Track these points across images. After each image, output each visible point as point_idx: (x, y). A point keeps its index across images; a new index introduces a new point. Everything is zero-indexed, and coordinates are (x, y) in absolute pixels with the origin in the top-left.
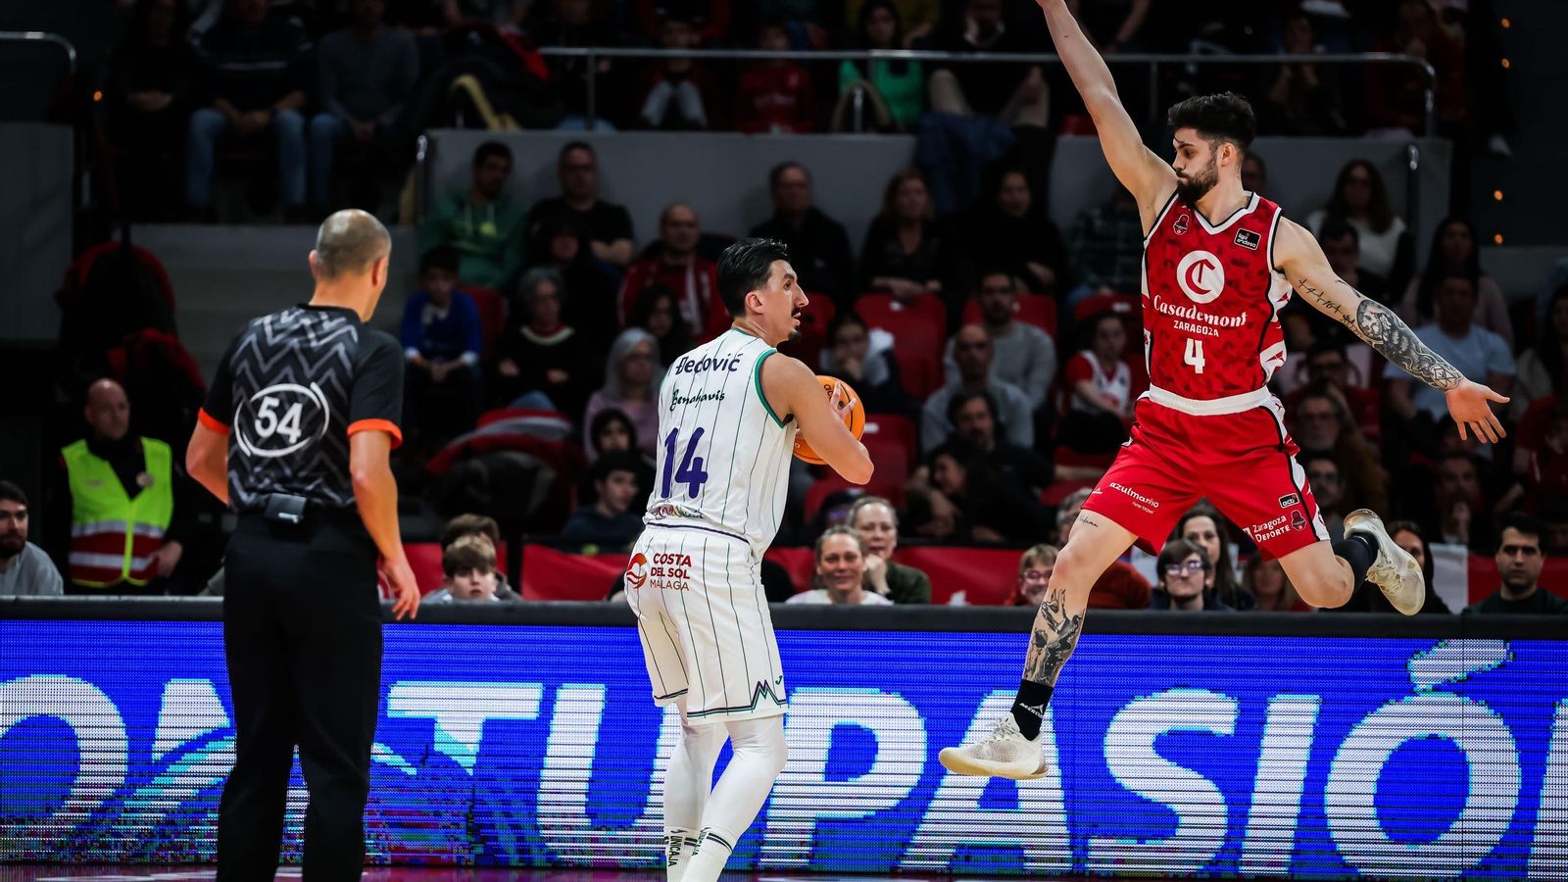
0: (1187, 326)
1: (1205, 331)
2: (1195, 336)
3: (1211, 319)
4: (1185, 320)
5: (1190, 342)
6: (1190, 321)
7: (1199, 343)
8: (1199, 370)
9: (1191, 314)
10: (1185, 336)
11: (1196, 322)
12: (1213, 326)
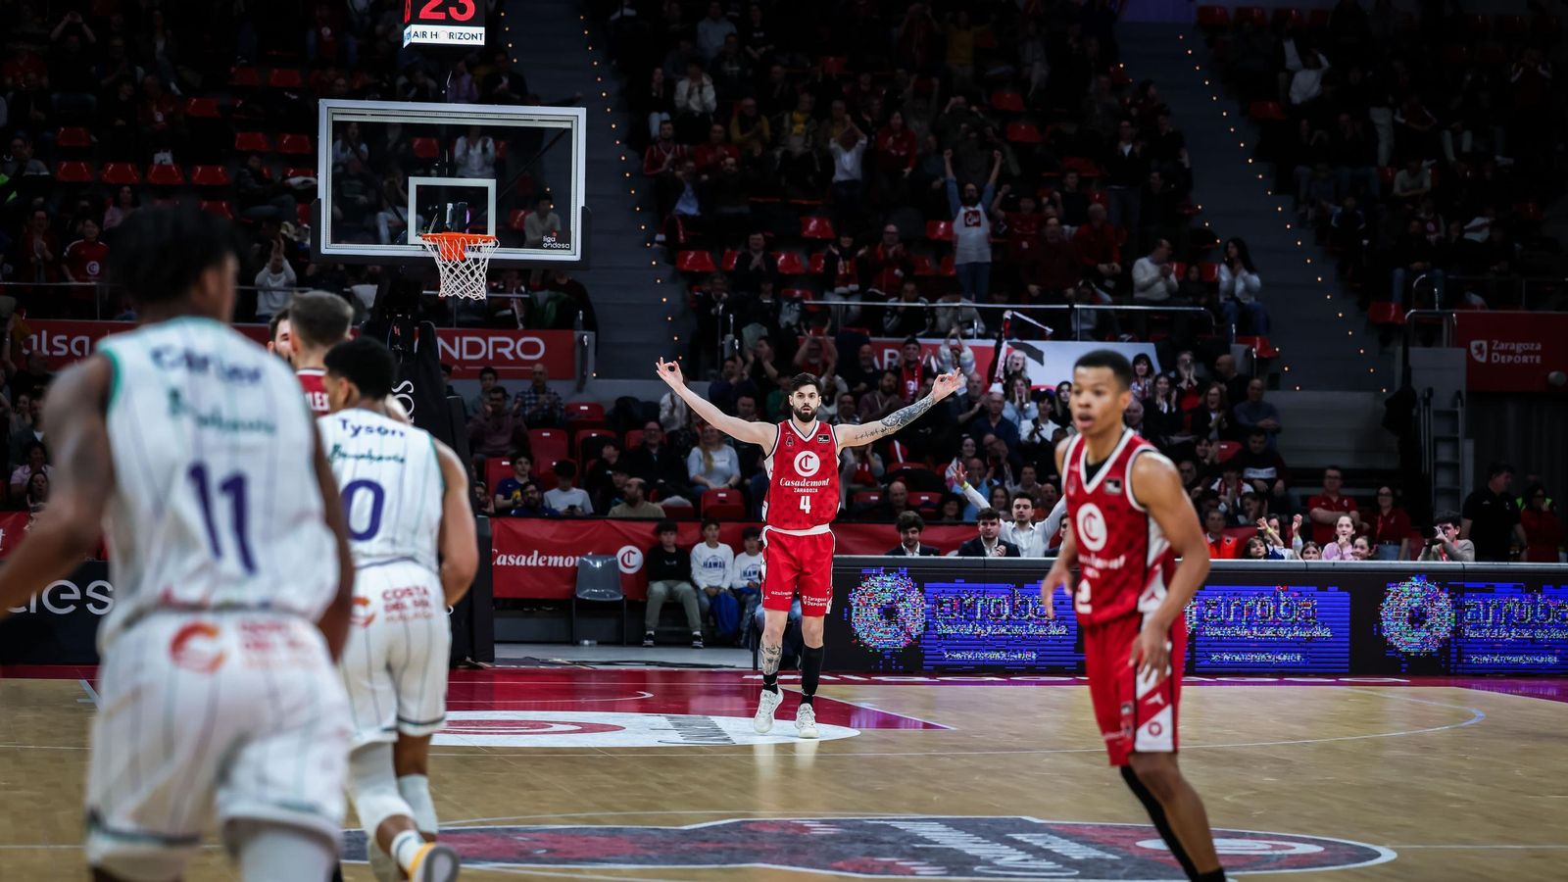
0: (801, 490)
1: (811, 491)
2: (805, 494)
3: (814, 483)
4: (800, 487)
5: (803, 498)
6: (803, 487)
7: (808, 498)
8: (808, 512)
9: (804, 483)
10: (799, 496)
11: (806, 487)
12: (815, 487)
